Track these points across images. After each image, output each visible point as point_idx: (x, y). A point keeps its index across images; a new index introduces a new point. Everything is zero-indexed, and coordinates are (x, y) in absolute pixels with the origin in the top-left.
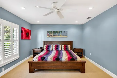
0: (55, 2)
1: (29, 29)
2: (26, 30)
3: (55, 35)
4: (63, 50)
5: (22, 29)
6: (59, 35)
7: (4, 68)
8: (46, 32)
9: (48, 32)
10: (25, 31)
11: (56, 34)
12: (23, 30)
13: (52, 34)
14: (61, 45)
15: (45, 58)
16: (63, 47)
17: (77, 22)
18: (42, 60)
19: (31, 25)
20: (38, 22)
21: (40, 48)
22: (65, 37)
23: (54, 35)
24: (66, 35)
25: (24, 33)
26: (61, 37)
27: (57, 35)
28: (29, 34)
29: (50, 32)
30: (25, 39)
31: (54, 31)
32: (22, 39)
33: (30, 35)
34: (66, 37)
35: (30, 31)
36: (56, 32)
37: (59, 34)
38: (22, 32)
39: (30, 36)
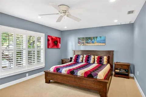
0: (61, 5)
1: (58, 37)
2: (54, 38)
3: (88, 43)
4: (95, 63)
5: (48, 38)
6: (93, 43)
7: (28, 74)
8: (77, 39)
9: (79, 39)
10: (52, 39)
11: (90, 40)
12: (50, 39)
13: (84, 42)
14: (94, 55)
15: (59, 69)
16: (96, 58)
17: (116, 21)
18: (57, 71)
19: (62, 32)
20: (66, 28)
21: (70, 58)
22: (102, 44)
23: (86, 43)
24: (104, 42)
25: (50, 42)
26: (95, 44)
27: (91, 42)
28: (57, 42)
29: (81, 39)
30: (52, 47)
31: (86, 38)
32: (48, 47)
33: (60, 43)
34: (104, 44)
35: (60, 38)
36: (90, 38)
37: (93, 40)
38: (48, 40)
39: (59, 45)
